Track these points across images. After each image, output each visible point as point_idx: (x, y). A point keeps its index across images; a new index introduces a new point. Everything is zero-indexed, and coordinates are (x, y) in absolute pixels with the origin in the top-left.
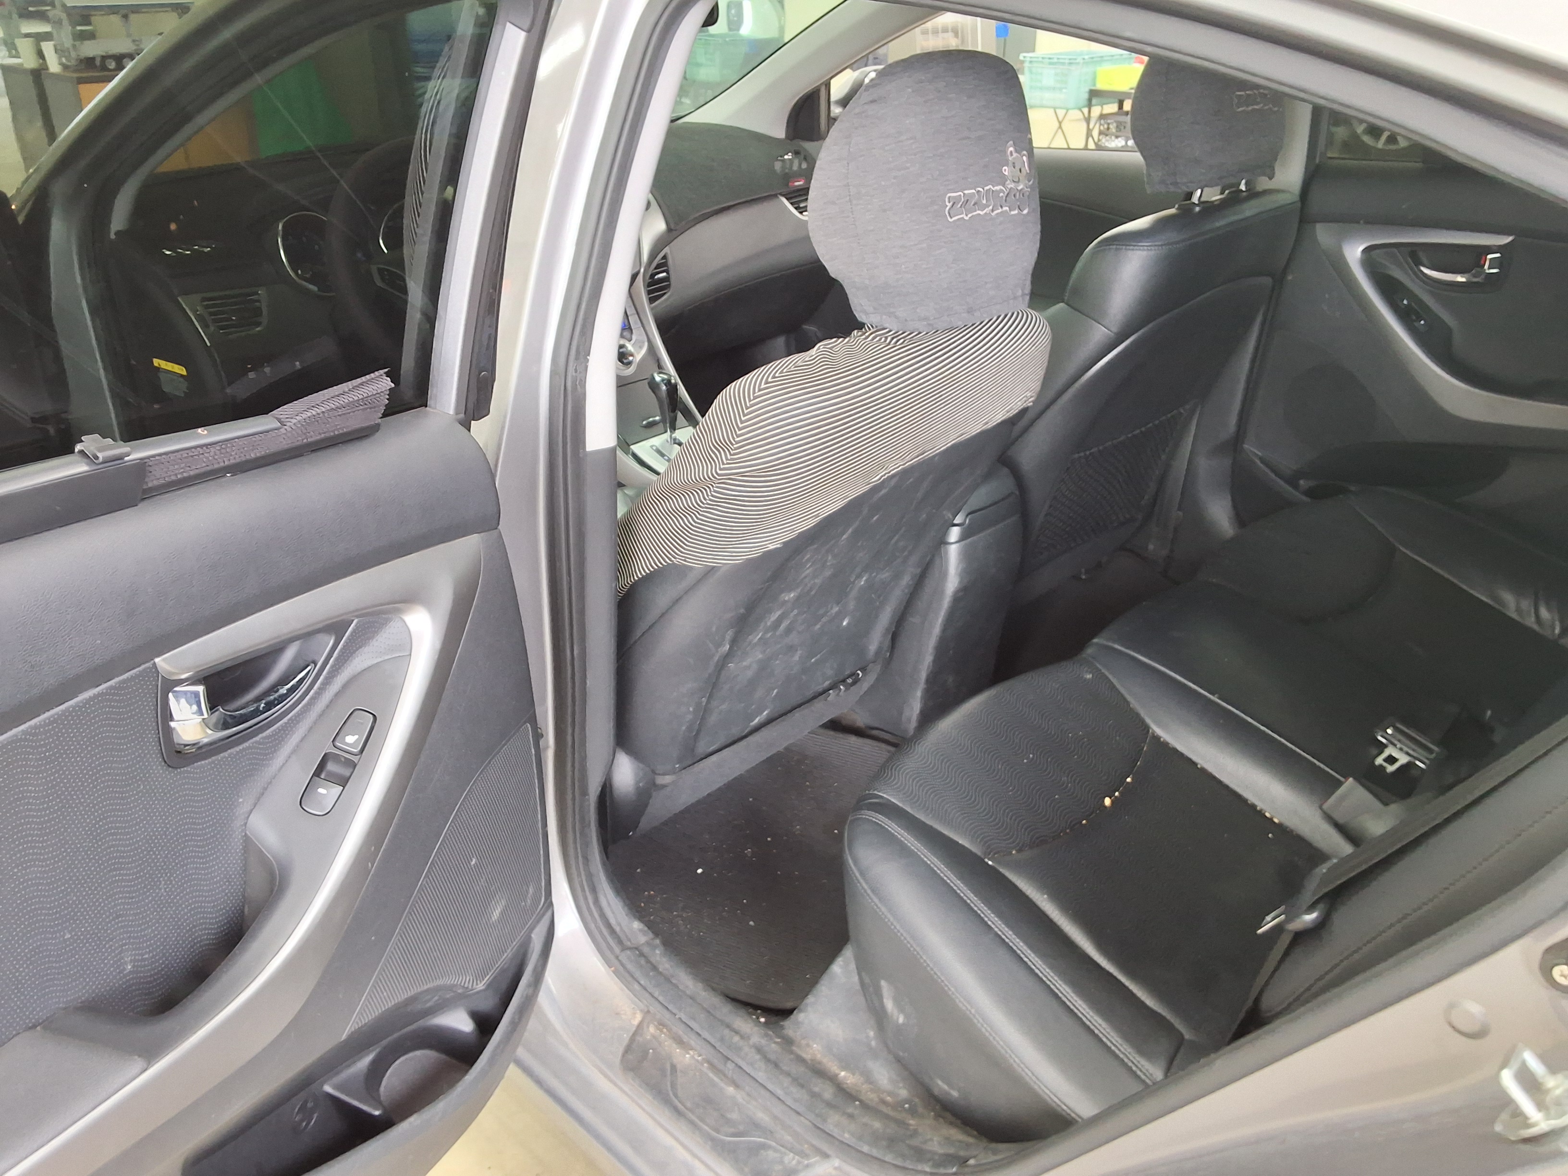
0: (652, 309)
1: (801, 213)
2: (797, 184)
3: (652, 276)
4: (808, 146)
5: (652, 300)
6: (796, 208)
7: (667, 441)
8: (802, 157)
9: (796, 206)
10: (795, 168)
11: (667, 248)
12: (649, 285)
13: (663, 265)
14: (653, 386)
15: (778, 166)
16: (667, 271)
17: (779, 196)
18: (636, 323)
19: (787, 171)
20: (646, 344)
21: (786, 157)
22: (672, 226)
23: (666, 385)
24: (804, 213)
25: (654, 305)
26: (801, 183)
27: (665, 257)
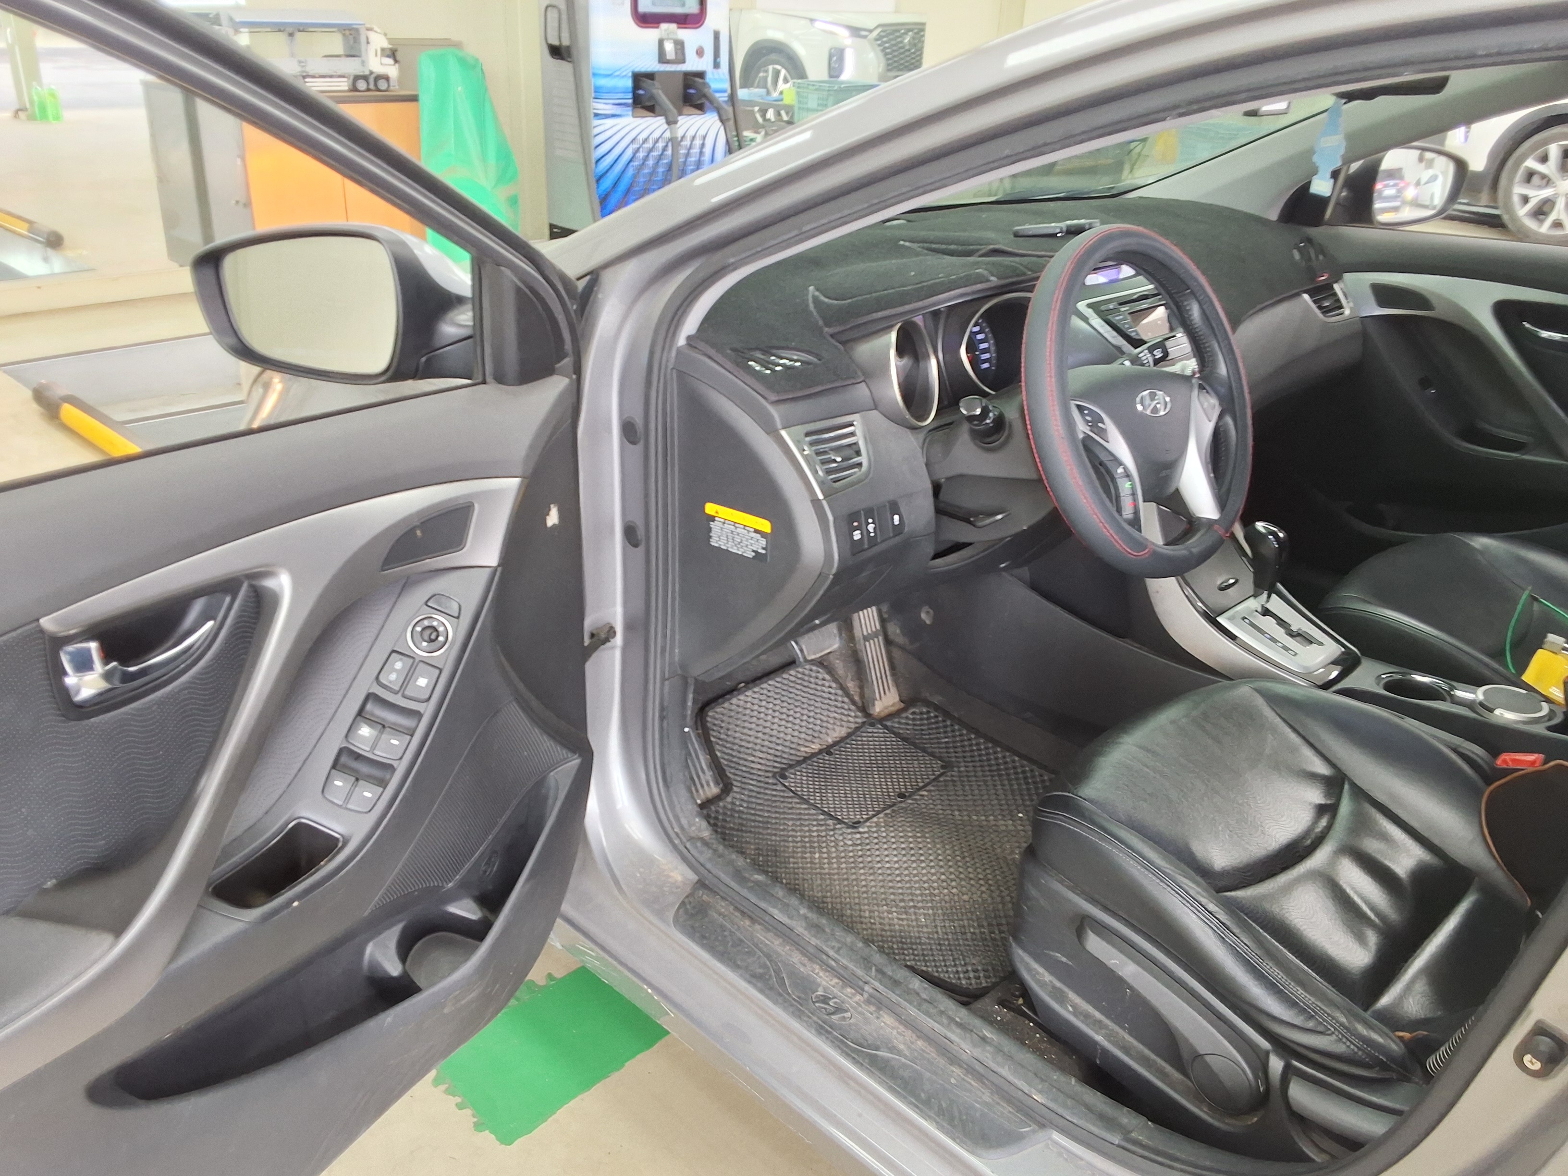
1: (1326, 314)
2: (1318, 278)
6: (1320, 309)
9: (1319, 304)
17: (1300, 292)
24: (1328, 315)
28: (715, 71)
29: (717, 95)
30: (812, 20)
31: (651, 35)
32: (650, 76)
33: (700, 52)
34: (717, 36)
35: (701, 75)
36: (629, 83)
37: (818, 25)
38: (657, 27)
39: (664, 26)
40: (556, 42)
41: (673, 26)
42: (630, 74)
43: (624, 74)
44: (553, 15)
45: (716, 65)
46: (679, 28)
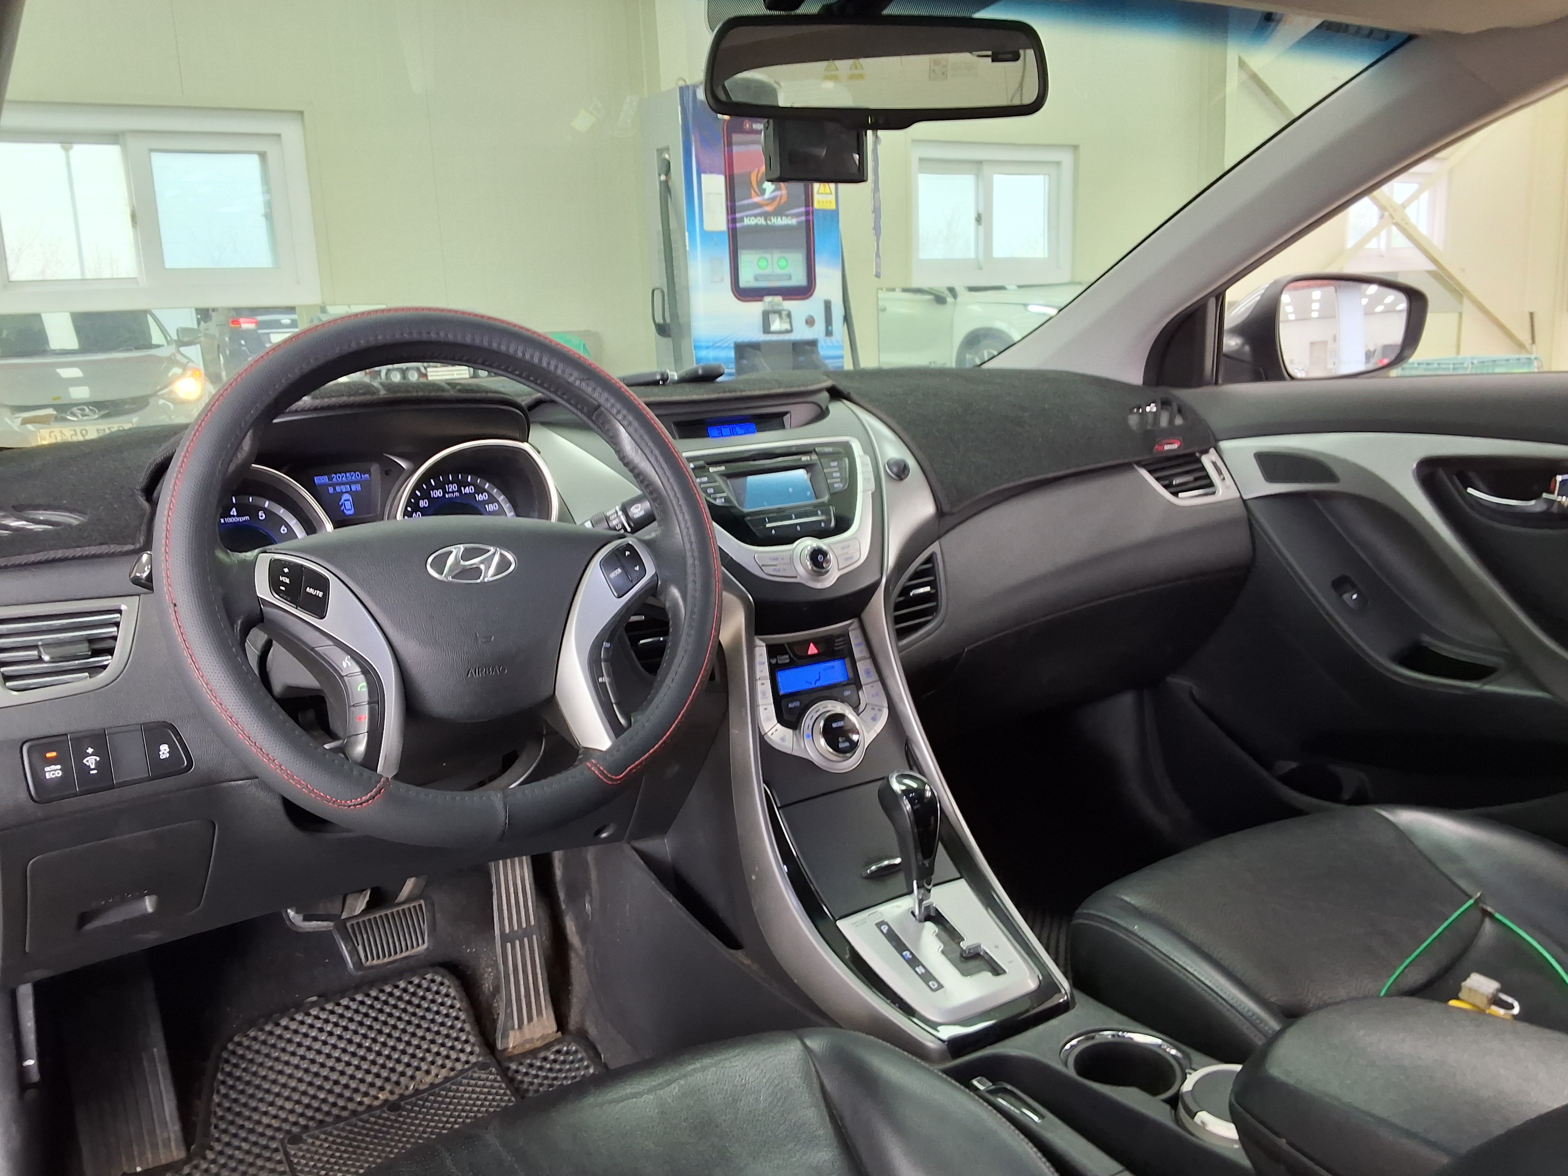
0: (900, 650)
1: (1175, 494)
2: (1167, 447)
3: (905, 591)
4: (1185, 395)
5: (901, 634)
6: (1166, 487)
7: (913, 913)
8: (1175, 408)
9: (1167, 482)
10: (1164, 422)
11: (937, 543)
12: (898, 607)
13: (927, 572)
14: (888, 799)
15: (1133, 420)
16: (933, 584)
17: (1135, 466)
18: (868, 672)
19: (1149, 427)
20: (886, 712)
21: (1148, 409)
22: (946, 508)
23: (911, 801)
24: (1180, 495)
25: (905, 642)
26: (1175, 446)
27: (930, 559)
28: (828, 339)
29: (827, 361)
30: (1025, 305)
31: (756, 308)
32: (755, 346)
33: (810, 322)
34: (828, 305)
35: (813, 343)
36: (732, 354)
37: (1032, 308)
38: (761, 300)
39: (768, 299)
40: (659, 320)
41: (778, 299)
42: (732, 345)
43: (726, 345)
44: (658, 295)
45: (829, 333)
46: (784, 299)
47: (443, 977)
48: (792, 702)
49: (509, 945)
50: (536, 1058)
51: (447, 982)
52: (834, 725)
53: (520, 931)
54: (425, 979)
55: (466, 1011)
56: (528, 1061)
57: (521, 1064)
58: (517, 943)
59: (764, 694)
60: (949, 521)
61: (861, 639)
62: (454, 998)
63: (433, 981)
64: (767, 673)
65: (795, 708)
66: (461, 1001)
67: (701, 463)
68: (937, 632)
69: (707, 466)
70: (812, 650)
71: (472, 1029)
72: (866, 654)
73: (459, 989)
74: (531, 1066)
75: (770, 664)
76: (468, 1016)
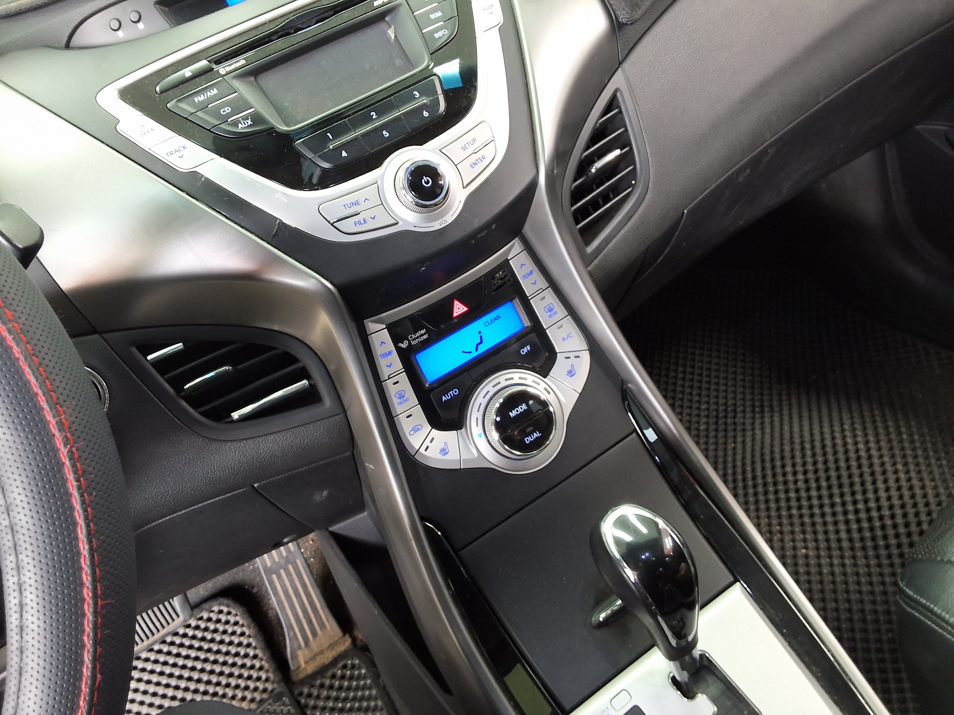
11: (619, 73)
12: (576, 196)
22: (626, 12)
25: (596, 243)
27: (613, 104)
47: (228, 606)
48: (446, 393)
49: (274, 576)
50: (325, 677)
51: (234, 612)
52: (513, 414)
53: (282, 561)
54: (213, 611)
55: (255, 637)
56: (318, 682)
57: (312, 686)
58: (282, 572)
59: (401, 396)
60: (632, 32)
61: (530, 266)
62: (243, 626)
63: (221, 612)
64: (398, 365)
65: (454, 398)
66: (249, 627)
67: (204, 63)
68: (640, 210)
69: (214, 66)
70: (459, 309)
71: (264, 655)
72: (542, 283)
73: (245, 616)
74: (322, 686)
75: (400, 351)
76: (257, 641)
